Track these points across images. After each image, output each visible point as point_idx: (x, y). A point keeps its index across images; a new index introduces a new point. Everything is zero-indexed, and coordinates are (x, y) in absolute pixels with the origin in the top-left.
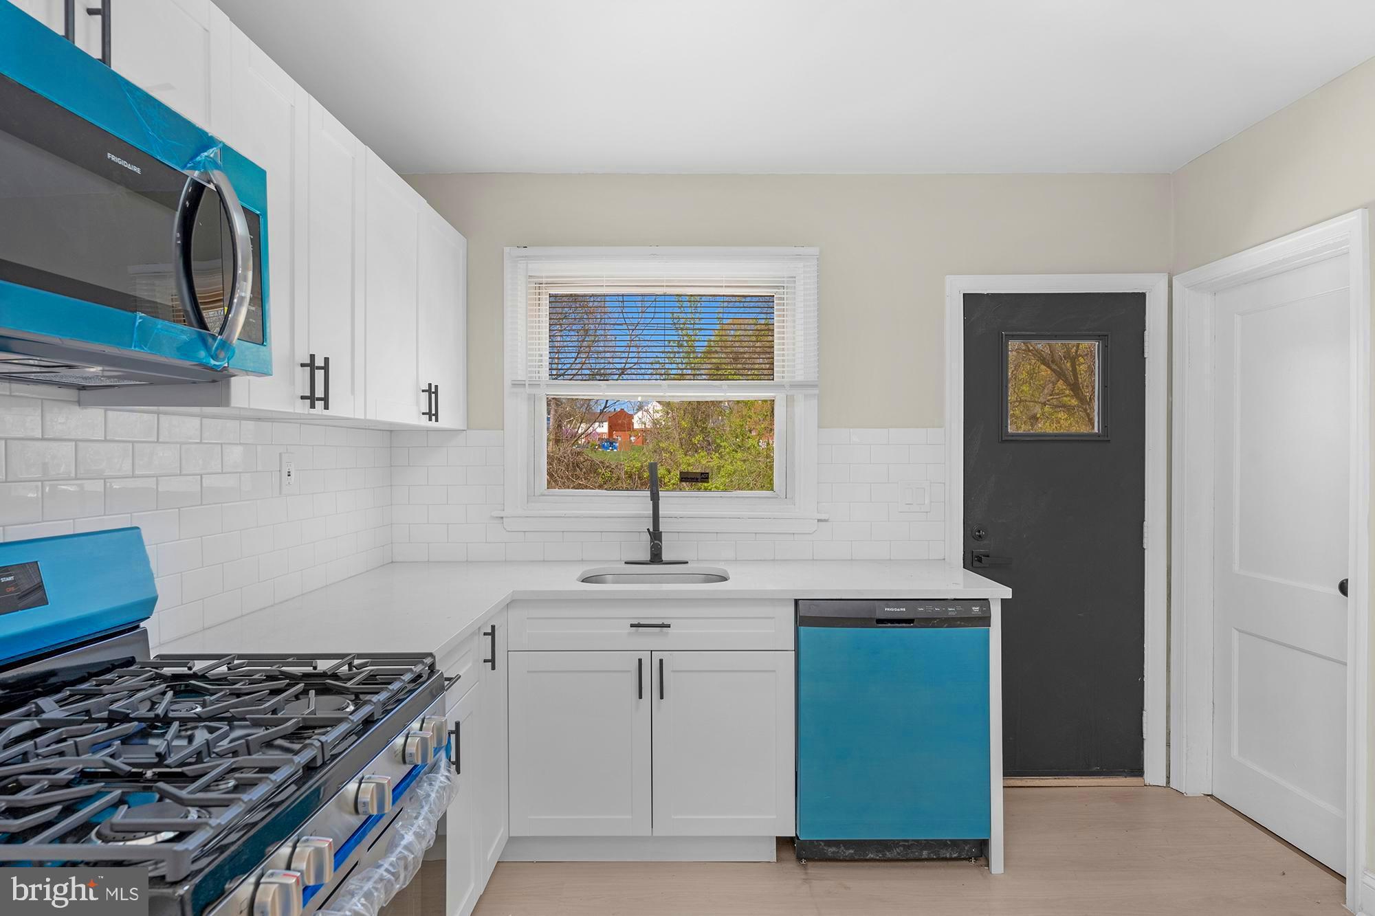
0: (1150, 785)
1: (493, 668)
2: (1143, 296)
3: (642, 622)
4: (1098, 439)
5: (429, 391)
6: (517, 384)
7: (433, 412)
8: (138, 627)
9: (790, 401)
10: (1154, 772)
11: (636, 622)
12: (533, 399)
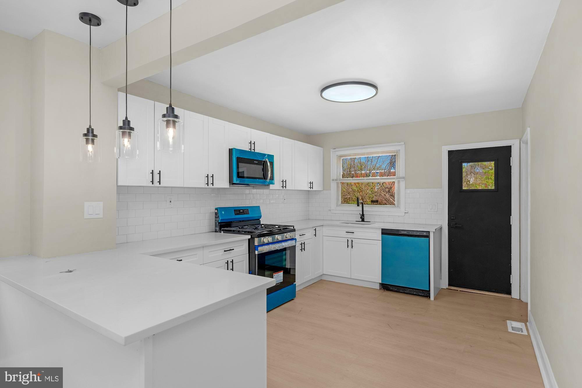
0: (514, 298)
1: (316, 236)
2: (511, 146)
3: (349, 232)
4: (493, 191)
5: (310, 183)
6: (333, 180)
7: (312, 187)
8: (259, 220)
9: (399, 182)
10: (515, 294)
11: (347, 231)
12: (338, 184)
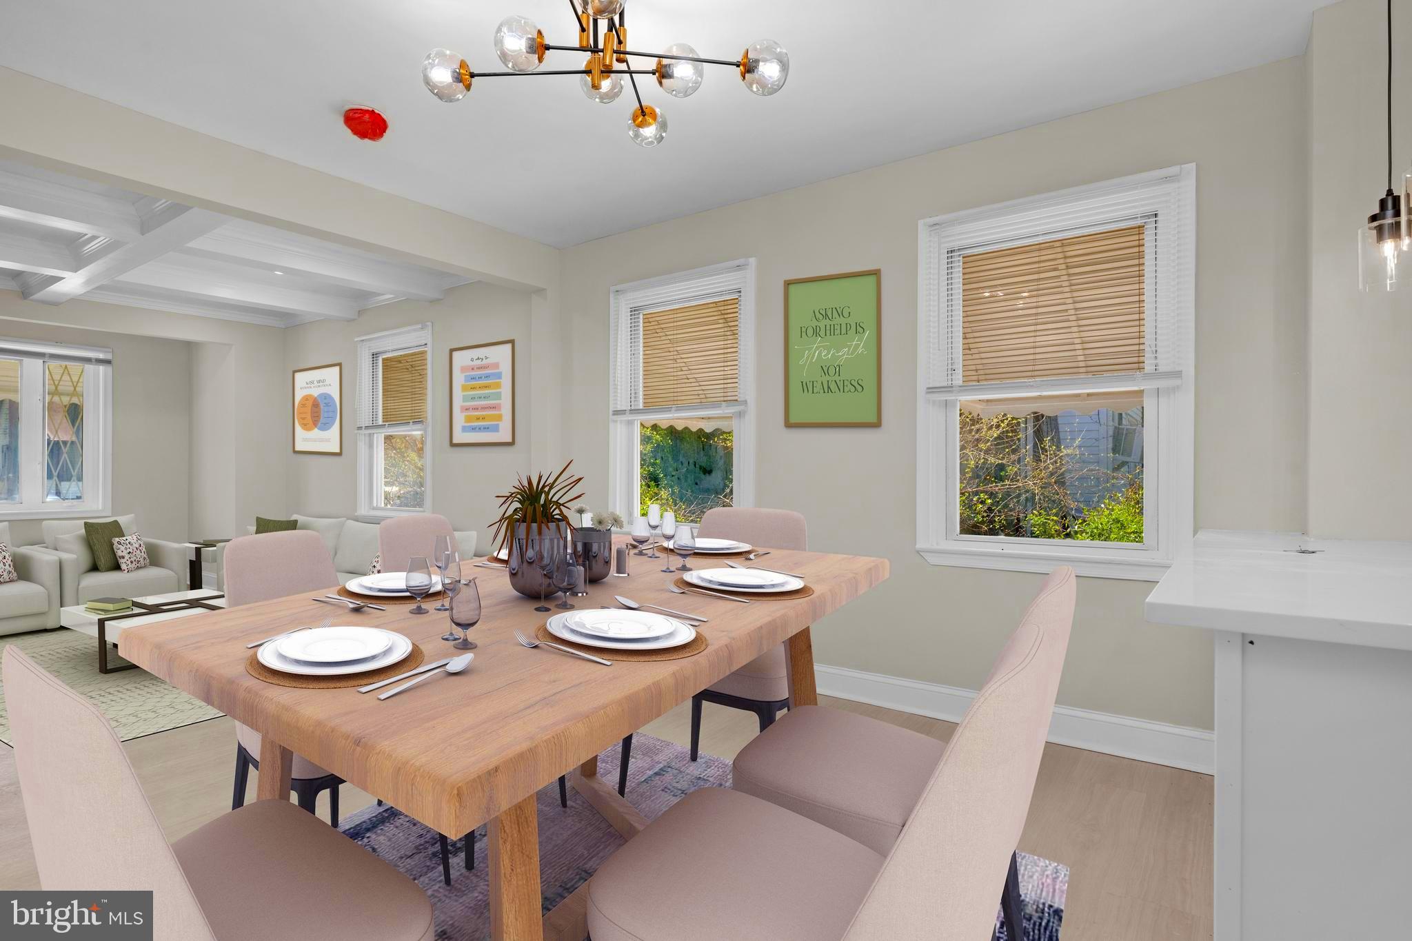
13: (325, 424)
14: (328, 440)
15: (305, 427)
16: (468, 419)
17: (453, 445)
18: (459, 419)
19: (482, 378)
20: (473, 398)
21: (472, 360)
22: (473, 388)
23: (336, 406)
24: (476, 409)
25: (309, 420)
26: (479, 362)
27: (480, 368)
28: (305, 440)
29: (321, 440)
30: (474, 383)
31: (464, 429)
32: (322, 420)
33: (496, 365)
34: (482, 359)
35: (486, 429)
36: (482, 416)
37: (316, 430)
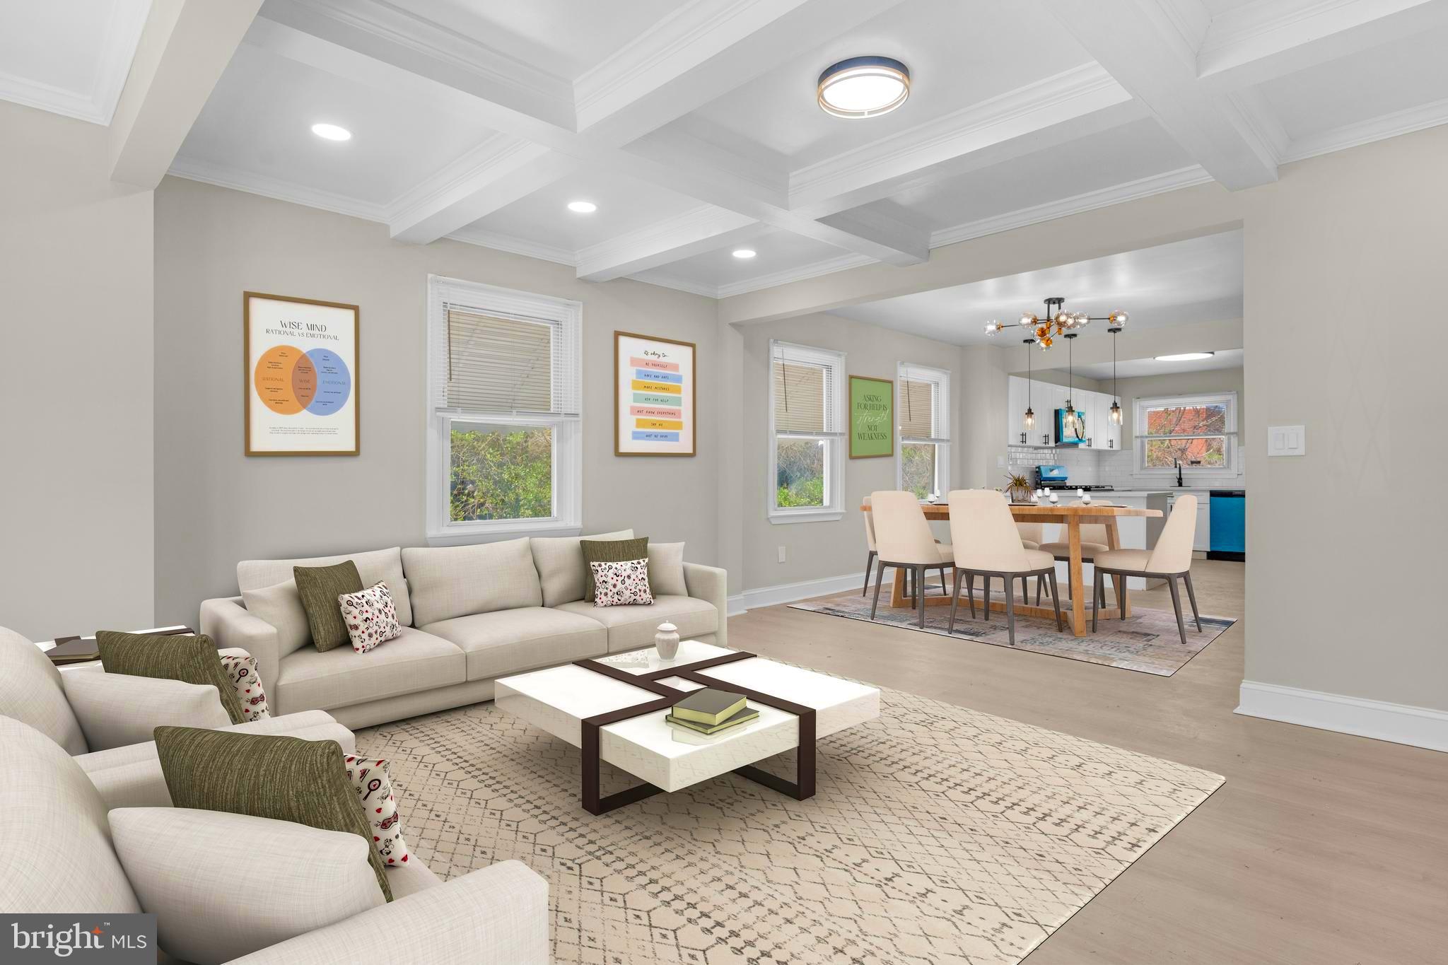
5: (1111, 441)
6: (1137, 437)
7: (1112, 446)
9: (1229, 438)
13: (325, 403)
14: (332, 431)
15: (277, 404)
16: (639, 423)
17: (618, 454)
18: (628, 423)
19: (656, 376)
20: (647, 399)
21: (646, 353)
22: (647, 387)
23: (348, 374)
24: (651, 412)
25: (288, 392)
26: (654, 358)
27: (655, 365)
28: (275, 430)
29: (319, 431)
30: (648, 381)
31: (636, 436)
32: (318, 395)
33: (676, 367)
34: (659, 356)
35: (664, 437)
36: (658, 423)
37: (305, 411)
